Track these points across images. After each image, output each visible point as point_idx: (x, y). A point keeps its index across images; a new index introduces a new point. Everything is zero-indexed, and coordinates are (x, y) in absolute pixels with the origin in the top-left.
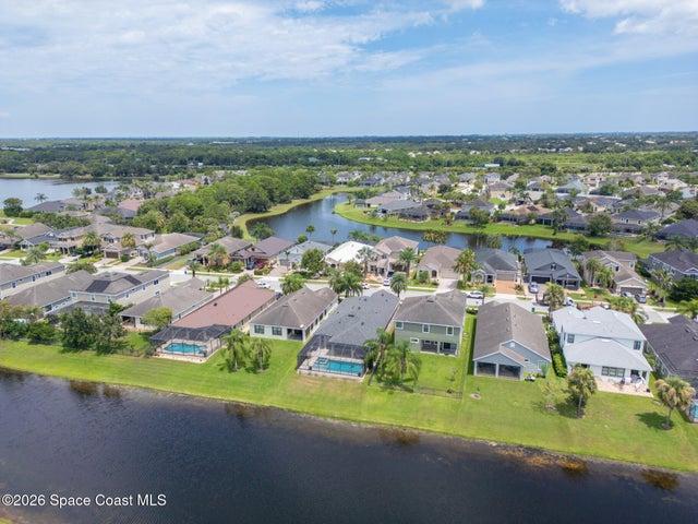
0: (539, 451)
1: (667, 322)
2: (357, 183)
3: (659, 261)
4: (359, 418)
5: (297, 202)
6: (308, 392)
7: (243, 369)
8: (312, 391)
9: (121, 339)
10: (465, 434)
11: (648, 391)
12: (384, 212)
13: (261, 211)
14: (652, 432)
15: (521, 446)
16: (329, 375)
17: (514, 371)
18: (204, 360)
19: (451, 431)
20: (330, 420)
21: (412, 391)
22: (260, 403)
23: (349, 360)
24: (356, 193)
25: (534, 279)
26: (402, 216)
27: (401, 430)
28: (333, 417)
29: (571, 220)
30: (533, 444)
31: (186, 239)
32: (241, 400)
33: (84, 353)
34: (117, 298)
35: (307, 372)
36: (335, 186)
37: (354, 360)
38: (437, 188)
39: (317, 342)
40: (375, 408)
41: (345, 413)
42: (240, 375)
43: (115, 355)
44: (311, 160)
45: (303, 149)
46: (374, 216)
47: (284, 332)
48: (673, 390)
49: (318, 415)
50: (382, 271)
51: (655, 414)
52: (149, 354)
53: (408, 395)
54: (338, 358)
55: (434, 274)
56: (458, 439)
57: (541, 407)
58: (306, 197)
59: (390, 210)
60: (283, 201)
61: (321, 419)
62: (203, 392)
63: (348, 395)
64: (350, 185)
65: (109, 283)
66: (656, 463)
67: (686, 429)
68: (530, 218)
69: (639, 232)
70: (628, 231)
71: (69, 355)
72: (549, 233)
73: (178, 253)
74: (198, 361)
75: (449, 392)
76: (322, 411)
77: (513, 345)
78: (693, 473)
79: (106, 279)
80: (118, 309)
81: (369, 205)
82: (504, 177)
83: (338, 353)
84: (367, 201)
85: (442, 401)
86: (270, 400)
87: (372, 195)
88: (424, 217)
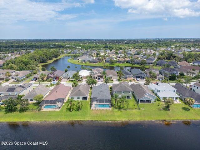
0: (165, 121)
1: (175, 85)
2: (70, 53)
3: (164, 70)
4: (116, 120)
5: (54, 59)
6: (98, 114)
7: (74, 110)
8: (99, 114)
9: (27, 106)
10: (146, 119)
11: (180, 102)
12: (84, 61)
13: (45, 62)
14: (186, 111)
15: (160, 120)
16: (101, 109)
17: (148, 101)
18: (60, 110)
19: (142, 119)
20: (108, 121)
21: (126, 110)
22: (85, 120)
23: (104, 104)
24: (73, 56)
25: (137, 77)
26: (90, 62)
27: (129, 121)
28: (109, 120)
29: (135, 61)
30: (163, 119)
31: (27, 72)
32: (78, 120)
33: (15, 112)
34: (20, 93)
35: (94, 109)
36: (64, 54)
37: (105, 104)
38: (96, 54)
39: (92, 100)
40: (119, 116)
41: (112, 119)
42: (74, 112)
43: (27, 112)
44: (51, 46)
45: (47, 43)
46: (82, 62)
47: (81, 98)
48: (191, 101)
49: (104, 120)
50: (96, 78)
51: (184, 107)
52: (40, 110)
53: (126, 111)
54: (101, 104)
55: (111, 78)
56: (145, 121)
57: (159, 110)
58: (57, 57)
59: (86, 60)
60: (50, 59)
61: (106, 121)
62: (65, 119)
63: (110, 114)
64: (68, 54)
65: (15, 88)
66: (191, 119)
67: (193, 110)
68: (125, 61)
69: (152, 64)
70: (149, 63)
71: (9, 114)
72: (131, 65)
73: (26, 77)
74: (58, 110)
75: (136, 109)
76: (105, 119)
77: (148, 94)
78: (199, 120)
79: (13, 87)
80: (21, 97)
81: (78, 59)
82: (111, 51)
83: (100, 102)
84: (78, 58)
85: (135, 111)
86: (88, 118)
87: (79, 56)
88: (97, 62)
